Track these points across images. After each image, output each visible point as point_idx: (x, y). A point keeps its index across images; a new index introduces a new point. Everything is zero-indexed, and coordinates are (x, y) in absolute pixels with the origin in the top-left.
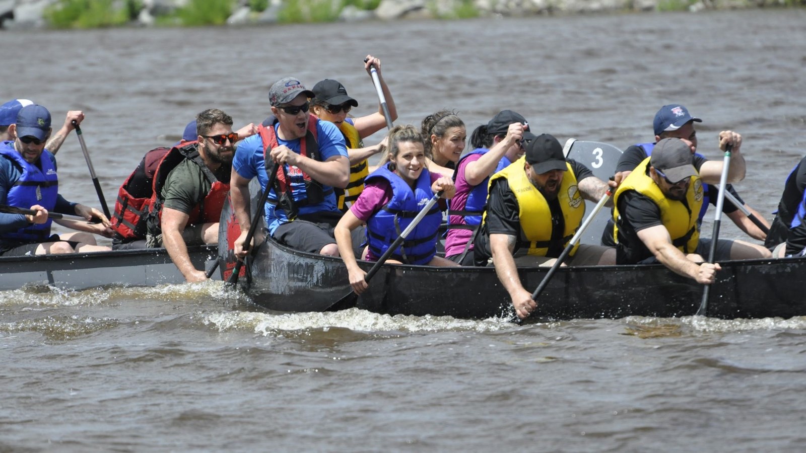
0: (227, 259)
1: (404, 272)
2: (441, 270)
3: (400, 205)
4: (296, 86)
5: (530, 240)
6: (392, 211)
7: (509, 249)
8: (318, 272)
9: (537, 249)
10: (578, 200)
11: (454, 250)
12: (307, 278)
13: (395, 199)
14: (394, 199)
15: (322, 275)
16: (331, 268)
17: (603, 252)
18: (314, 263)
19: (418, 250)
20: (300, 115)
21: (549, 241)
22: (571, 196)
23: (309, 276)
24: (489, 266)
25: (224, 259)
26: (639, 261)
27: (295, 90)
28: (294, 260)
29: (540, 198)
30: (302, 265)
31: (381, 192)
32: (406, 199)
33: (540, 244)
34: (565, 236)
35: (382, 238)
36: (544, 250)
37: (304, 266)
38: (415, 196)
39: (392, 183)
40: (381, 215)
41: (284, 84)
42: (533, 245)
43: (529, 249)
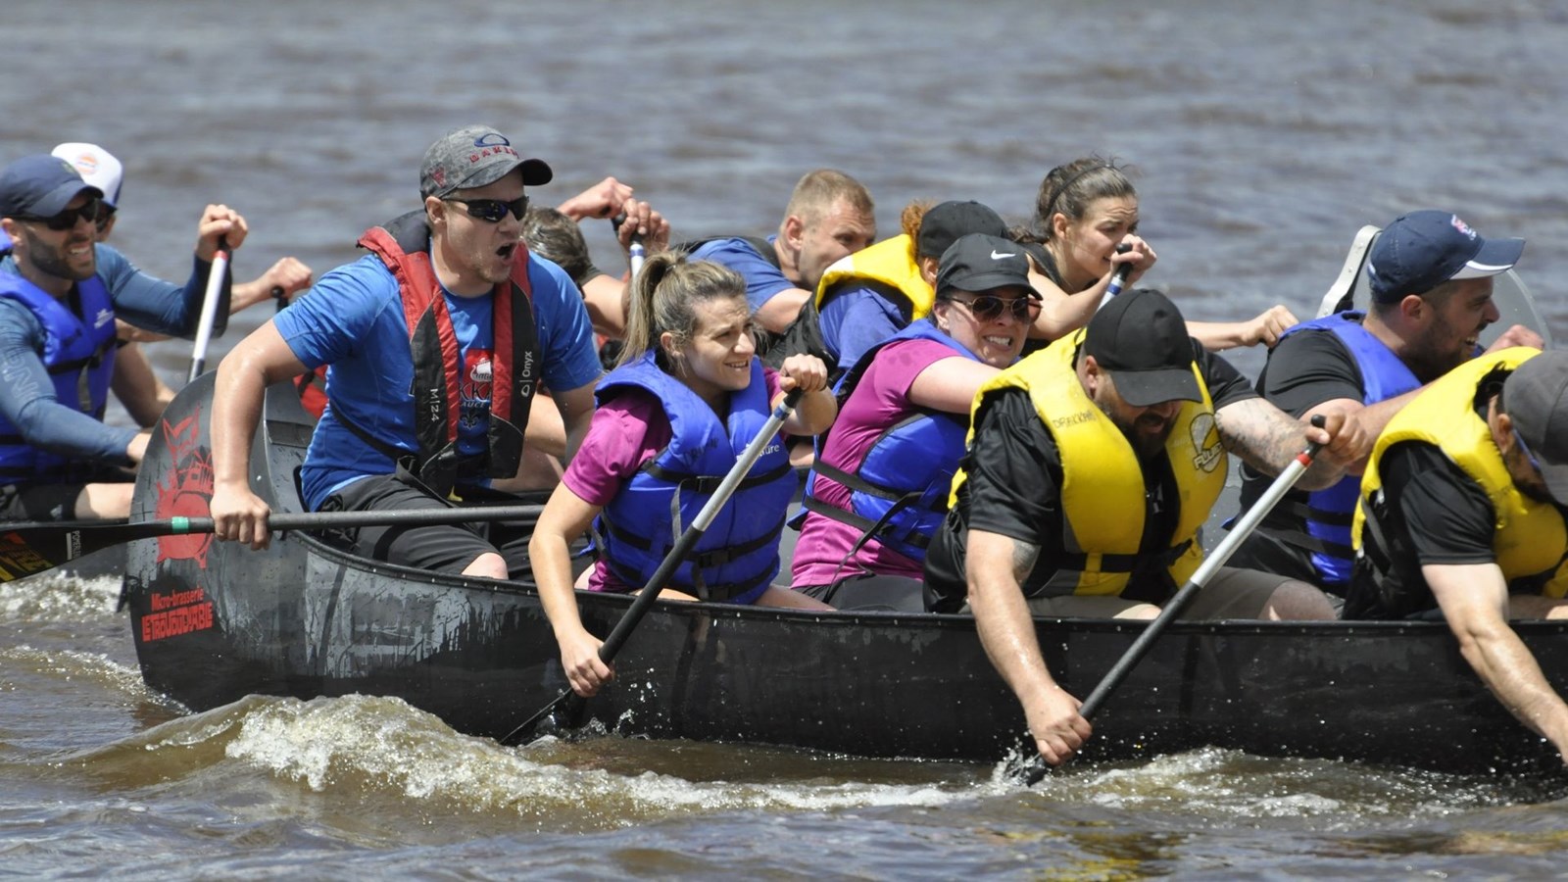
0: (152, 583)
1: (715, 623)
2: (828, 621)
3: (689, 458)
4: (502, 147)
5: (1084, 549)
6: (668, 475)
7: (1017, 573)
8: (448, 620)
9: (1102, 575)
10: (1215, 450)
11: (818, 572)
12: (413, 633)
13: (676, 446)
14: (673, 444)
15: (462, 627)
16: (487, 610)
17: (1272, 591)
18: (436, 595)
19: (733, 571)
20: (505, 224)
21: (1133, 556)
22: (1199, 442)
23: (418, 629)
24: (964, 613)
25: (145, 584)
26: (1410, 613)
27: (499, 157)
28: (373, 586)
29: (1116, 440)
30: (399, 602)
31: (637, 426)
32: (707, 445)
33: (1111, 563)
34: (1174, 543)
35: (643, 544)
36: (1119, 580)
37: (404, 602)
38: (728, 436)
39: (668, 404)
40: (640, 485)
41: (472, 141)
42: (1093, 564)
43: (1083, 575)
